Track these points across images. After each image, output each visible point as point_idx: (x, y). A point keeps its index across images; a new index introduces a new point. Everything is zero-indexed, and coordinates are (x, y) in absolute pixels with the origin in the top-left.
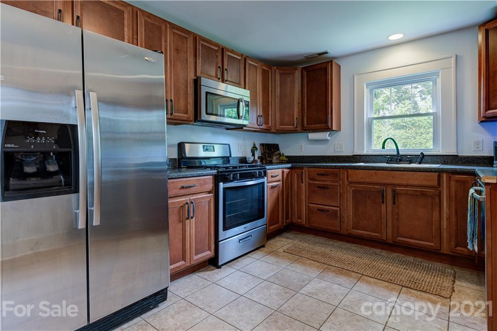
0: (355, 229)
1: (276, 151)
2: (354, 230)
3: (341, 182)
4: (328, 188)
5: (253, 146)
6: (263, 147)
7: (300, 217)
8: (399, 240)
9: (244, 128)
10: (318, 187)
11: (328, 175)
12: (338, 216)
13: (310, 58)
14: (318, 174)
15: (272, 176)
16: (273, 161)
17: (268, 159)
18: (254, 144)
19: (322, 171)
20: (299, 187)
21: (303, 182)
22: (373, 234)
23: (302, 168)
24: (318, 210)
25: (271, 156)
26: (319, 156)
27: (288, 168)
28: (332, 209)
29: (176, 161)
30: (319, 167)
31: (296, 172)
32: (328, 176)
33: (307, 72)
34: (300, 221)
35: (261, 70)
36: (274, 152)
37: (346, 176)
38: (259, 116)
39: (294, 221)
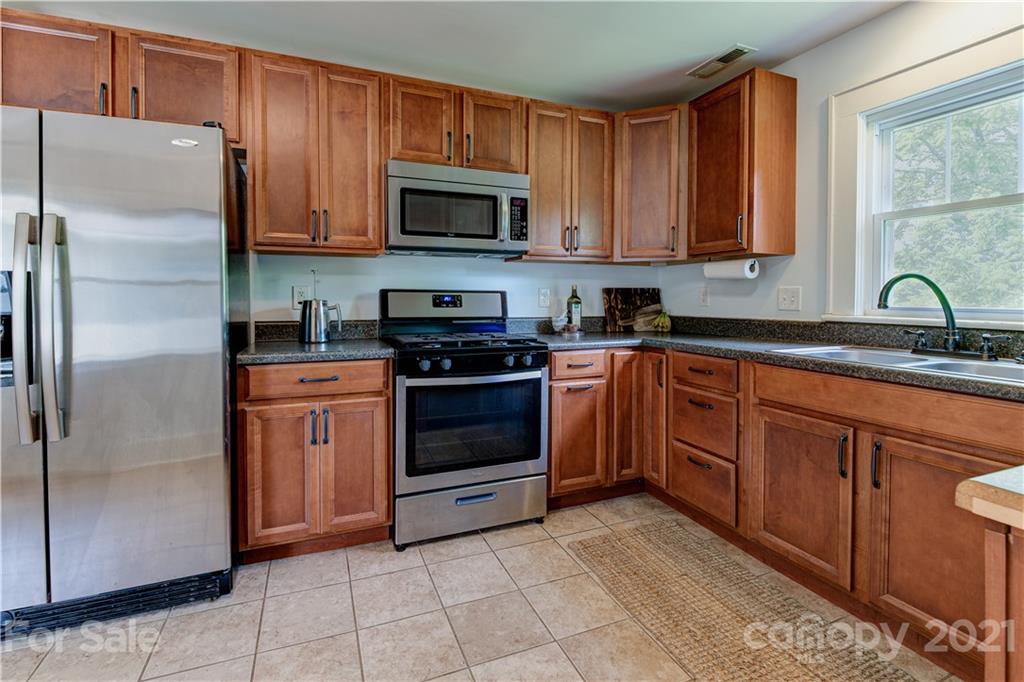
0: (772, 533)
1: (648, 305)
2: (768, 535)
3: (740, 395)
4: (710, 407)
5: (570, 295)
6: (609, 296)
7: (656, 469)
8: (887, 603)
9: (524, 257)
10: (691, 401)
11: (710, 373)
12: (729, 485)
13: (702, 72)
14: (690, 369)
15: (569, 366)
16: (636, 328)
17: (620, 323)
18: (574, 291)
19: (700, 361)
20: (656, 395)
21: (661, 385)
22: (814, 560)
23: (660, 350)
24: (690, 459)
25: (630, 317)
26: (741, 320)
27: (633, 348)
28: (718, 464)
29: (374, 326)
30: (693, 351)
31: (650, 357)
32: (712, 377)
33: (698, 111)
34: (655, 475)
35: (576, 126)
36: (640, 307)
37: (752, 381)
38: (568, 228)
39: (646, 476)
